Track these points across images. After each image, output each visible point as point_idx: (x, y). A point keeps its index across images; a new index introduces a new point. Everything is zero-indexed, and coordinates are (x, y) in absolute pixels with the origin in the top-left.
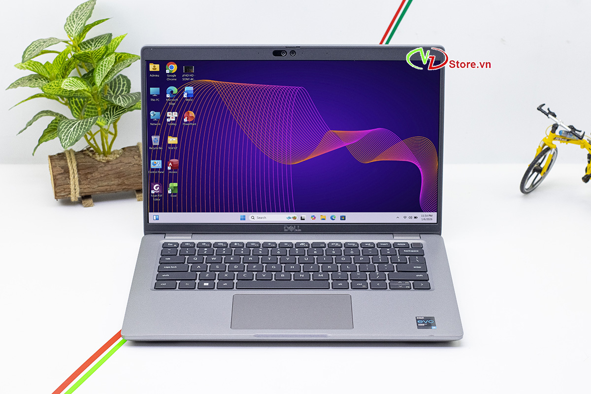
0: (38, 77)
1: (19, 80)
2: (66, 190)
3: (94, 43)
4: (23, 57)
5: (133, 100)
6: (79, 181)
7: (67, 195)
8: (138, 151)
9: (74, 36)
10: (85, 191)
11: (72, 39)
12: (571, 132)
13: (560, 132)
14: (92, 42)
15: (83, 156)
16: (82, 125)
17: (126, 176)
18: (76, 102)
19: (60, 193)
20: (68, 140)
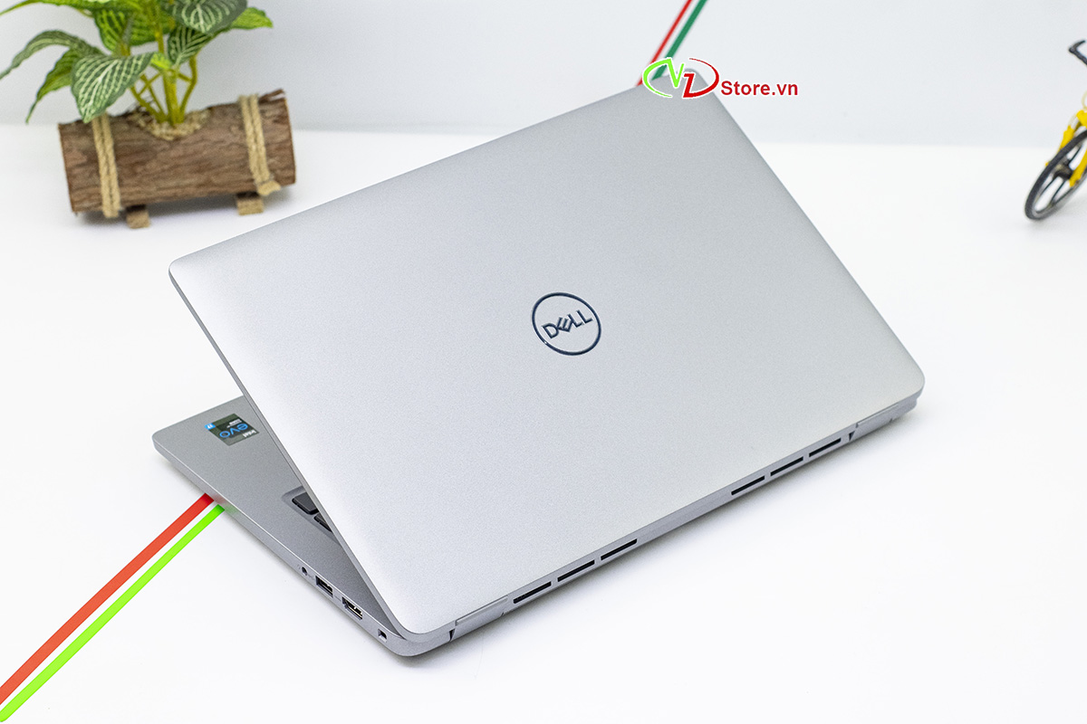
2: (93, 198)
5: (224, 16)
6: (120, 181)
7: (96, 206)
8: (238, 117)
10: (132, 198)
15: (125, 127)
16: (120, 72)
17: (213, 168)
18: (109, 19)
19: (81, 201)
20: (91, 102)
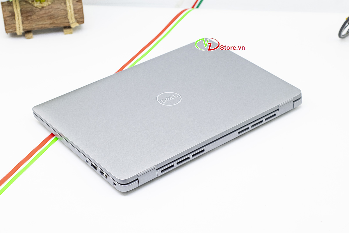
2: (13, 28)
6: (23, 22)
7: (14, 31)
10: (27, 28)
15: (25, 3)
17: (56, 18)
19: (9, 29)
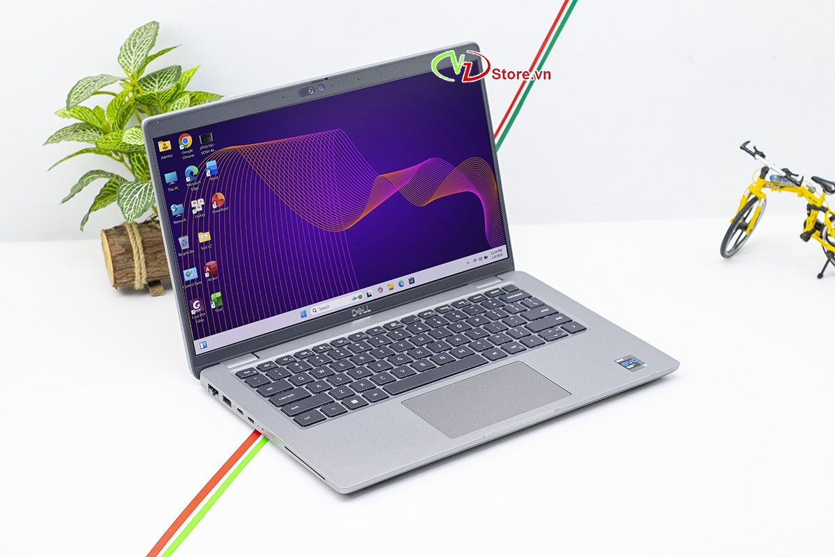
0: (86, 126)
1: (59, 131)
2: (129, 275)
3: (158, 79)
4: (68, 102)
6: (146, 263)
7: (130, 281)
9: (132, 71)
10: (154, 275)
11: (130, 75)
12: (785, 177)
13: (771, 177)
14: (156, 78)
15: (149, 229)
18: (138, 158)
19: (121, 278)
20: (132, 210)
